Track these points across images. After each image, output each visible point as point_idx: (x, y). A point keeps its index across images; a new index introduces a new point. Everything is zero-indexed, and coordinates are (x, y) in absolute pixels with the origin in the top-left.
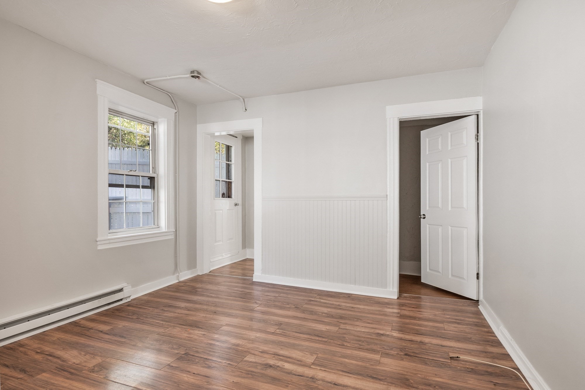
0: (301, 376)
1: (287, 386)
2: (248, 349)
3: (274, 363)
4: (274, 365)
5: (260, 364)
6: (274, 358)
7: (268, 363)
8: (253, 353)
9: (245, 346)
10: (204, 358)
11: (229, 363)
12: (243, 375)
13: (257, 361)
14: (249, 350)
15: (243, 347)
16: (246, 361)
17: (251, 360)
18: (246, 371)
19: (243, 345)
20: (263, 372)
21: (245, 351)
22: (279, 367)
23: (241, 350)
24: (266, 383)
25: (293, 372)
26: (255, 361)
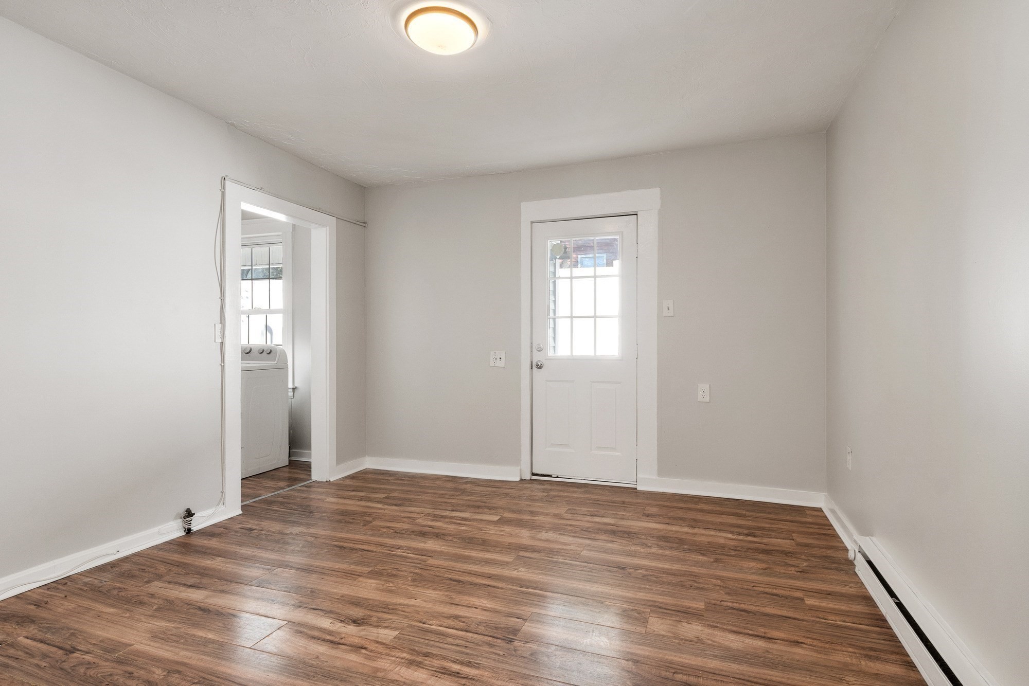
0: (314, 609)
1: (342, 596)
2: (388, 655)
3: (346, 626)
4: (348, 624)
5: (371, 625)
6: (343, 636)
7: (357, 626)
8: (380, 646)
9: (395, 661)
10: (471, 632)
11: (424, 625)
12: (401, 608)
13: (375, 630)
14: (388, 651)
15: (400, 660)
16: (396, 629)
17: (386, 631)
18: (397, 614)
19: (399, 664)
20: (368, 613)
21: (396, 648)
22: (341, 620)
23: (403, 651)
24: (370, 599)
25: (322, 614)
26: (379, 629)
